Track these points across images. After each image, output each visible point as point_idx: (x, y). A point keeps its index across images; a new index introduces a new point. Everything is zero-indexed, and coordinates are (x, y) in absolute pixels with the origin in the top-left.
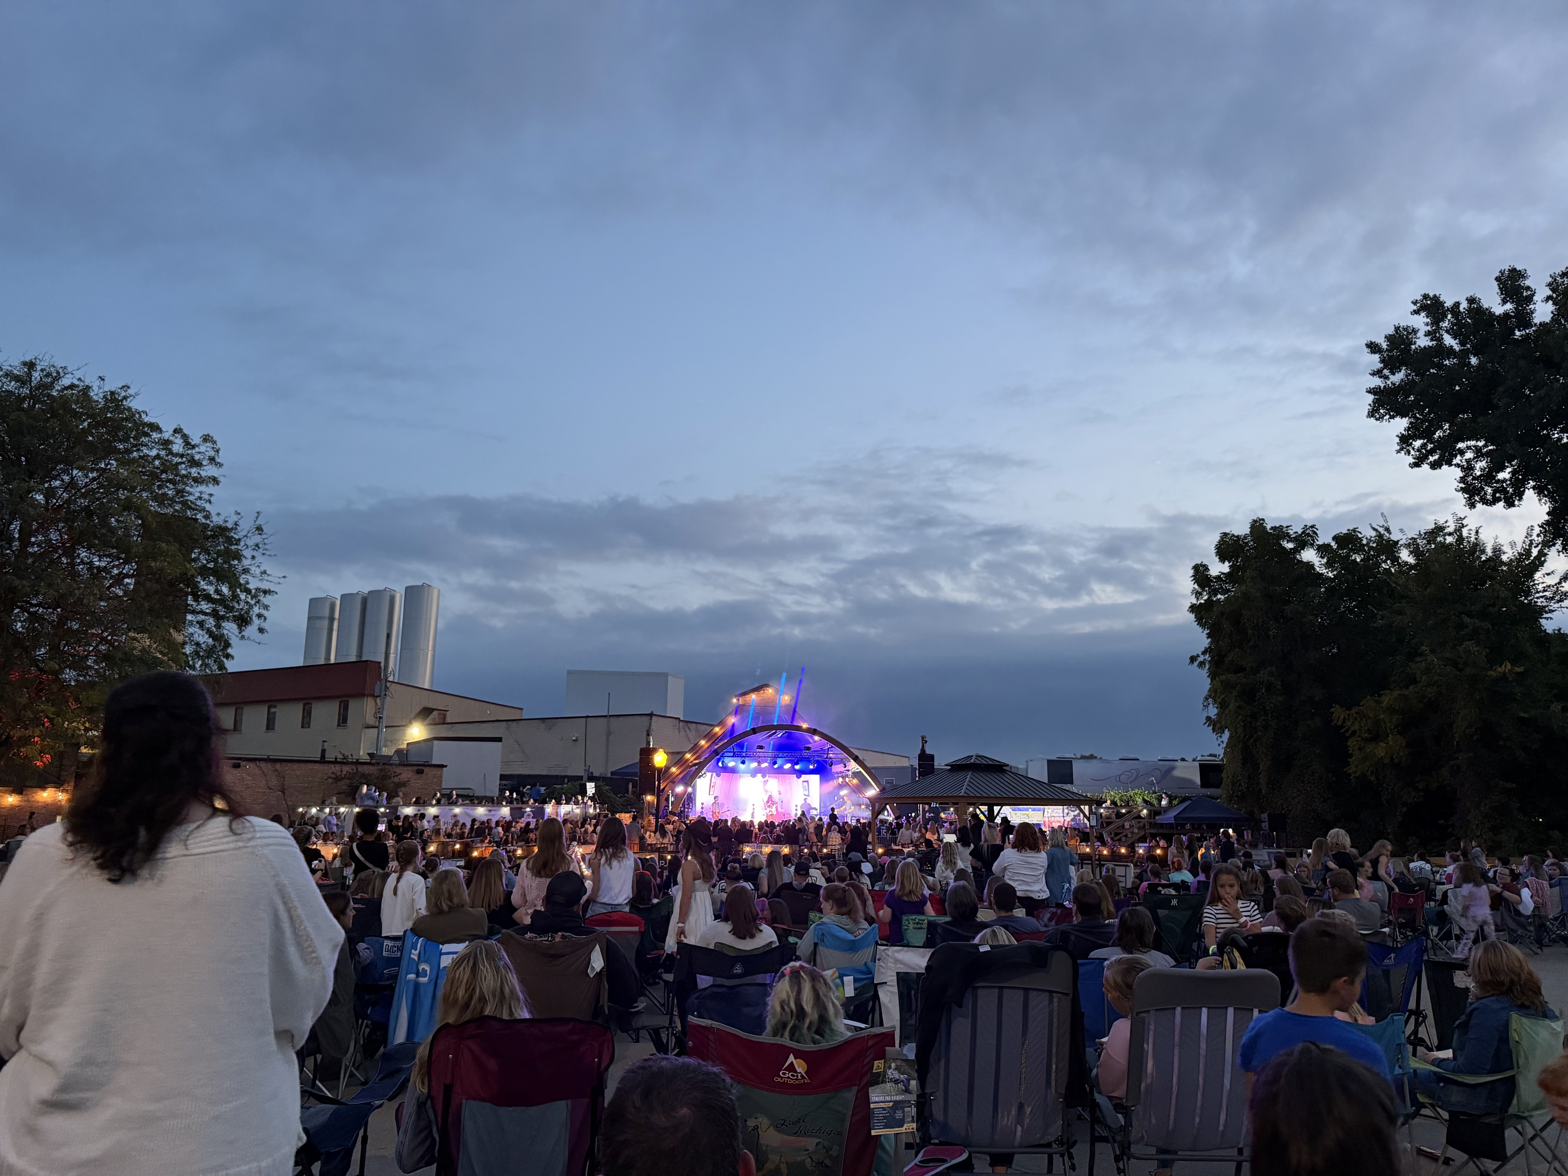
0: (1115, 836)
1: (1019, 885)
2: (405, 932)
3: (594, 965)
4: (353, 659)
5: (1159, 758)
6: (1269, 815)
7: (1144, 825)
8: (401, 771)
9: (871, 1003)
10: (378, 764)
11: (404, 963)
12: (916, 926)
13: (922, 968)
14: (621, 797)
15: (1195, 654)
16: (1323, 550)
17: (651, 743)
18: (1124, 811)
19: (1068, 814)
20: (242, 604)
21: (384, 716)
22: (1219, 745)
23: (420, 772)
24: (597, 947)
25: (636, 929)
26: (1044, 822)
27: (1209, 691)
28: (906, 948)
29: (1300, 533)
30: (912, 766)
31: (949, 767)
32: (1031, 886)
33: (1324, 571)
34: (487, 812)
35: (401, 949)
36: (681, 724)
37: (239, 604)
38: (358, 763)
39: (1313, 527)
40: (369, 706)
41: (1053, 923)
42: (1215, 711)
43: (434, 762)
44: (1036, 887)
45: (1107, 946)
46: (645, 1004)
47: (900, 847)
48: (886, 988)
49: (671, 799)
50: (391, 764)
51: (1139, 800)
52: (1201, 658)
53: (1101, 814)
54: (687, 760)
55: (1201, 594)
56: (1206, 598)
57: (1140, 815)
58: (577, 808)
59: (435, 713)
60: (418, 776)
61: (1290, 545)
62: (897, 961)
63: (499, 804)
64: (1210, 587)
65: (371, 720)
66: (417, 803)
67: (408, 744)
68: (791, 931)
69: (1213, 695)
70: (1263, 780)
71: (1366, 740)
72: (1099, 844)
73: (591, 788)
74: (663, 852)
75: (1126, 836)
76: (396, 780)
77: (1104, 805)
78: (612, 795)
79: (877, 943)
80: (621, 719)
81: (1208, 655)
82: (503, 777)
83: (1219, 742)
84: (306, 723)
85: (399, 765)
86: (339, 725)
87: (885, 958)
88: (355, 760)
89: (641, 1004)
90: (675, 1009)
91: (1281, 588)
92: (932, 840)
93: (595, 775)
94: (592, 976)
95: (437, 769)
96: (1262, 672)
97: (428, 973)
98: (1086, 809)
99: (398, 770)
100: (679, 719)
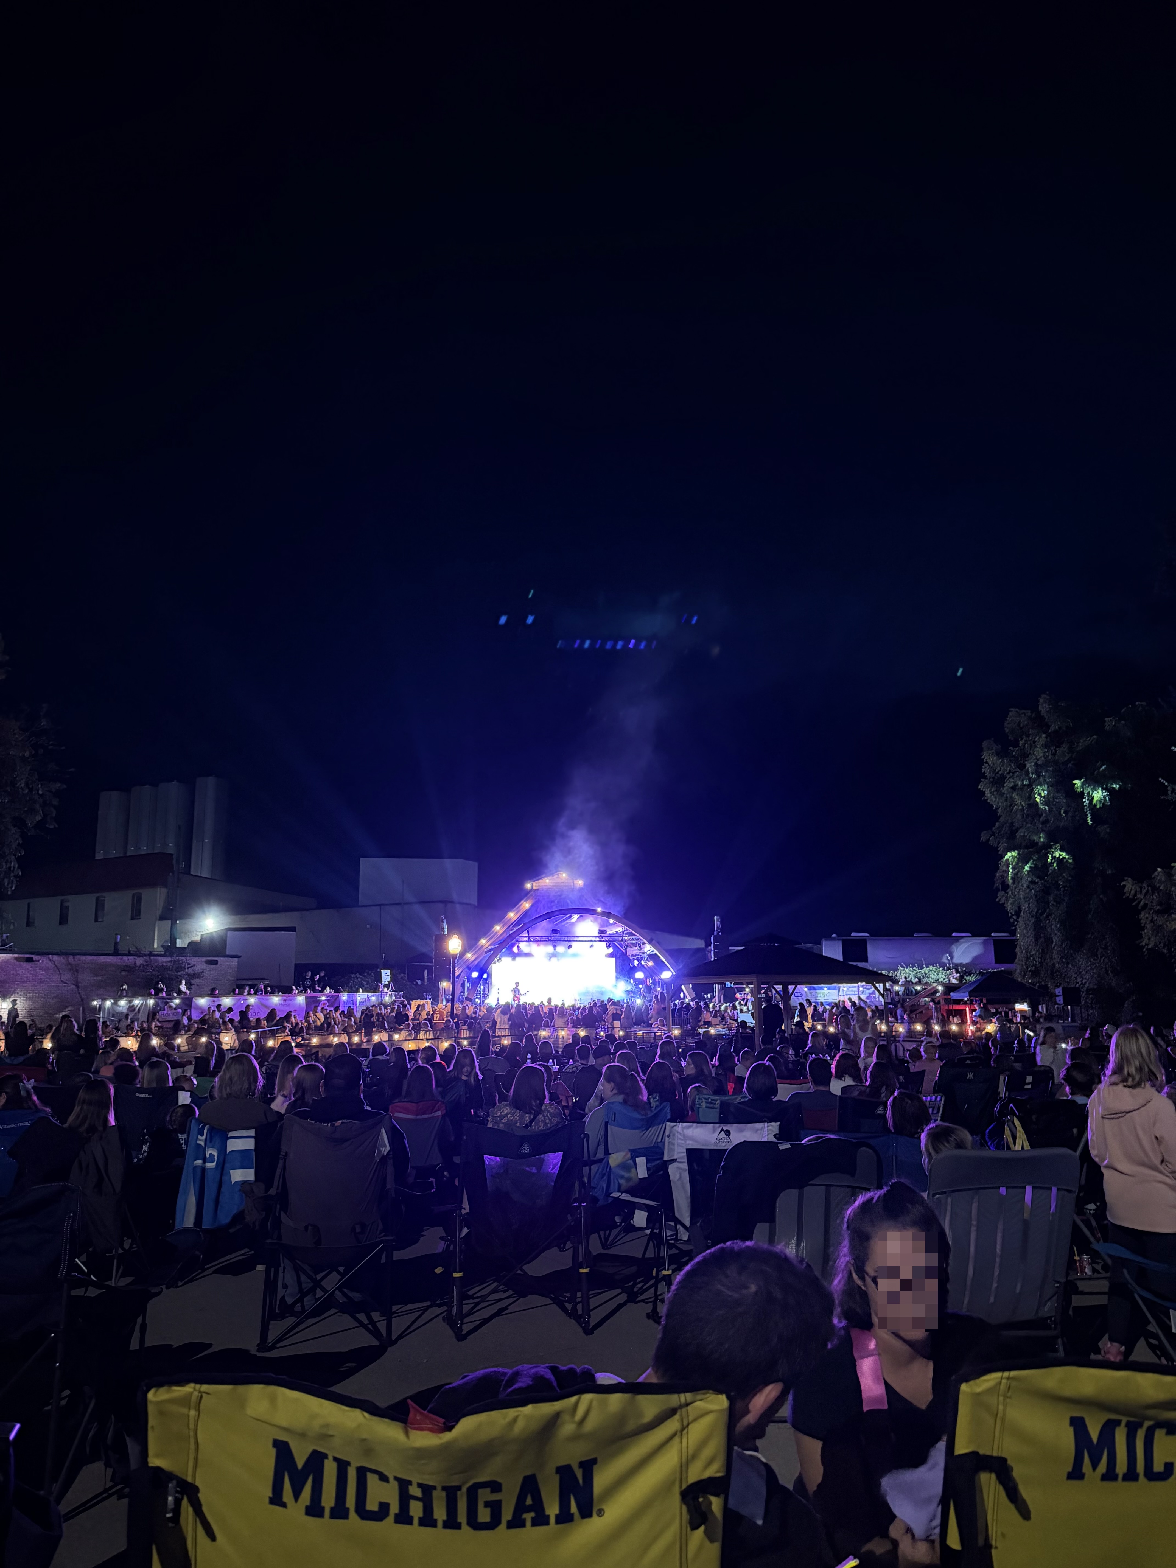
0: (911, 1013)
4: (144, 851)
6: (1063, 989)
7: (940, 1001)
8: (195, 962)
9: (662, 1182)
10: (172, 955)
11: (190, 1148)
14: (416, 985)
17: (445, 930)
18: (918, 988)
19: (863, 992)
23: (214, 962)
28: (695, 1124)
34: (282, 1002)
36: (476, 910)
38: (152, 954)
40: (163, 894)
49: (467, 985)
50: (185, 955)
53: (895, 991)
54: (482, 946)
57: (935, 991)
58: (373, 996)
60: (212, 967)
62: (686, 1138)
63: (294, 992)
66: (212, 994)
67: (202, 936)
70: (1056, 954)
71: (1158, 912)
72: (894, 1021)
73: (386, 975)
75: (922, 1013)
76: (190, 971)
77: (898, 983)
78: (408, 983)
82: (296, 966)
84: (99, 916)
86: (132, 917)
87: (675, 1135)
88: (148, 952)
93: (390, 962)
94: (378, 1160)
95: (231, 960)
97: (215, 1157)
98: (880, 986)
99: (192, 961)
100: (474, 905)
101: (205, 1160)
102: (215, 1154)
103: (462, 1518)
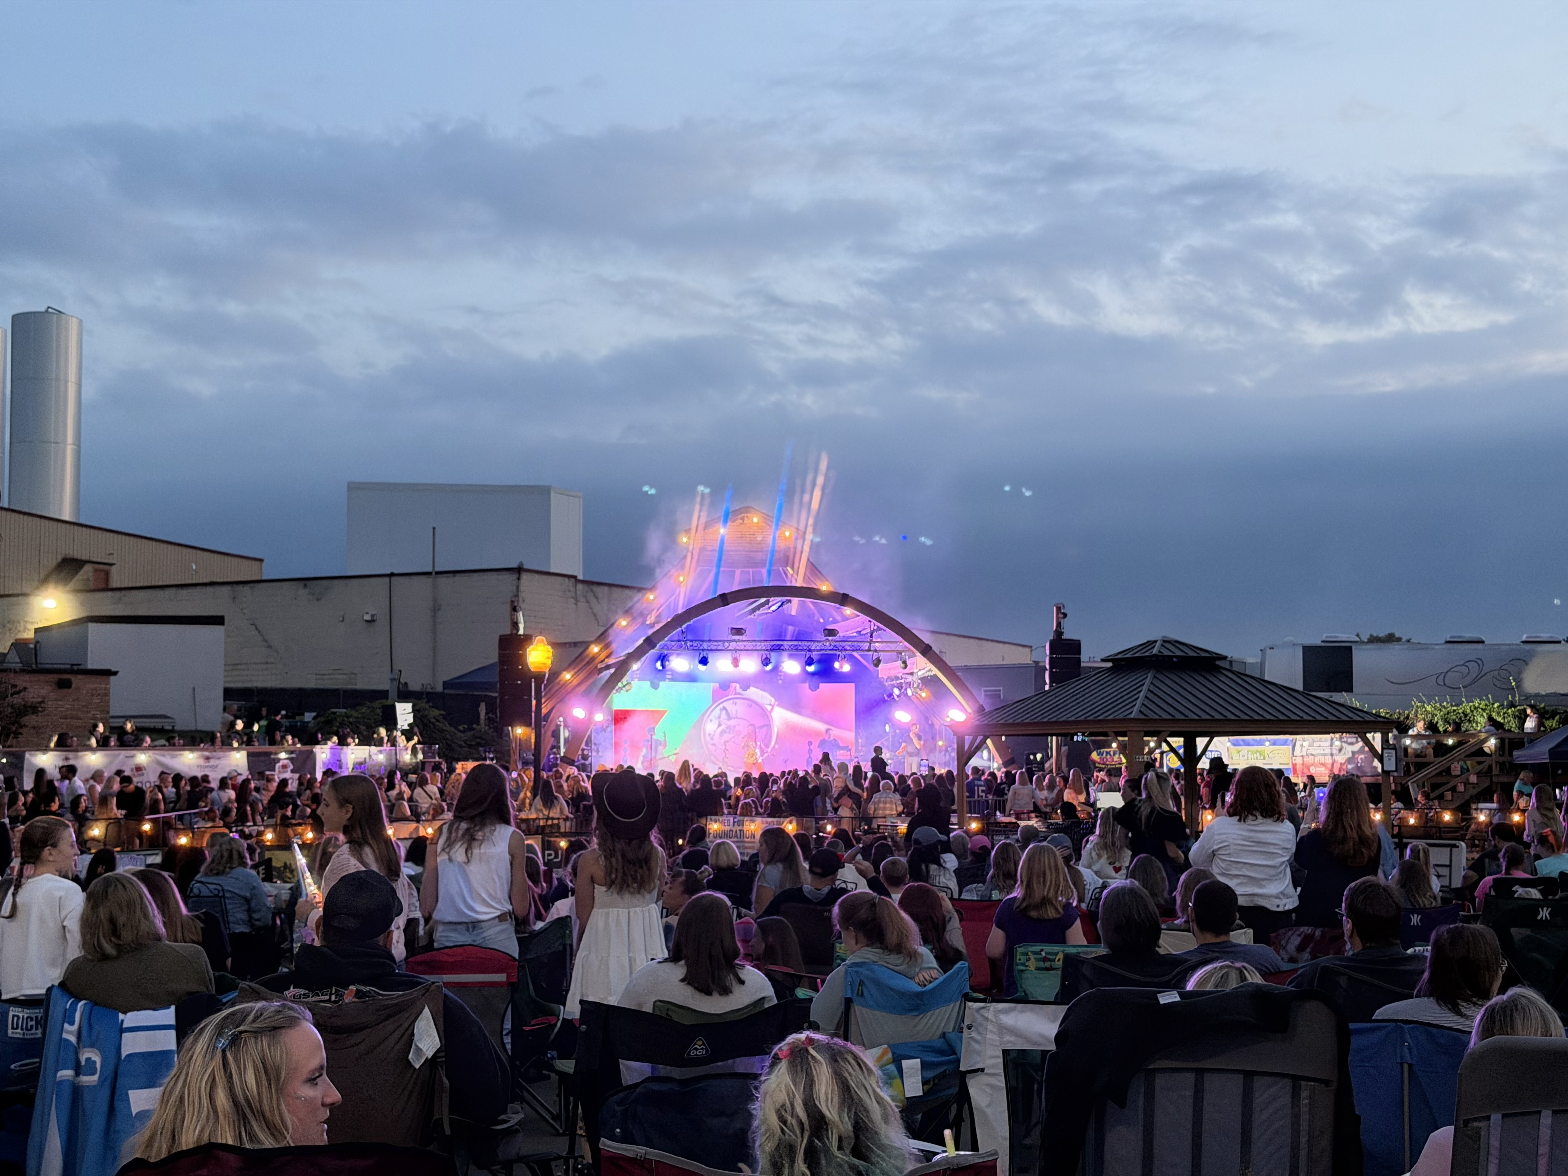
0: (1433, 791)
1: (1241, 884)
2: (49, 990)
3: (420, 1045)
5: (1524, 638)
7: (1490, 767)
8: (27, 685)
9: (954, 1108)
11: (50, 1050)
12: (1041, 964)
13: (1050, 1042)
14: (464, 732)
17: (521, 626)
18: (1450, 742)
19: (1340, 750)
23: (63, 685)
24: (426, 1012)
25: (502, 977)
26: (1294, 766)
28: (1020, 1005)
30: (1036, 663)
31: (1109, 665)
32: (1264, 887)
34: (202, 762)
35: (43, 1022)
36: (580, 586)
41: (1306, 955)
43: (91, 665)
44: (1273, 889)
45: (1411, 997)
46: (522, 1116)
47: (1013, 819)
48: (982, 1078)
49: (564, 734)
51: (1481, 720)
53: (1406, 749)
54: (593, 659)
57: (1482, 749)
58: (381, 752)
59: (88, 568)
60: (60, 693)
62: (1003, 1029)
63: (226, 744)
66: (62, 744)
67: (37, 630)
68: (801, 977)
72: (1400, 805)
73: (404, 713)
74: (551, 834)
75: (1454, 789)
76: (17, 700)
77: (1411, 732)
78: (447, 727)
79: (967, 998)
80: (458, 578)
82: (229, 694)
85: (23, 671)
87: (981, 1025)
89: (514, 1117)
90: (580, 1124)
92: (1075, 803)
94: (417, 1066)
95: (99, 679)
97: (98, 1066)
98: (1376, 738)
99: (22, 681)
100: (575, 577)
101: (78, 1070)
102: (97, 1058)
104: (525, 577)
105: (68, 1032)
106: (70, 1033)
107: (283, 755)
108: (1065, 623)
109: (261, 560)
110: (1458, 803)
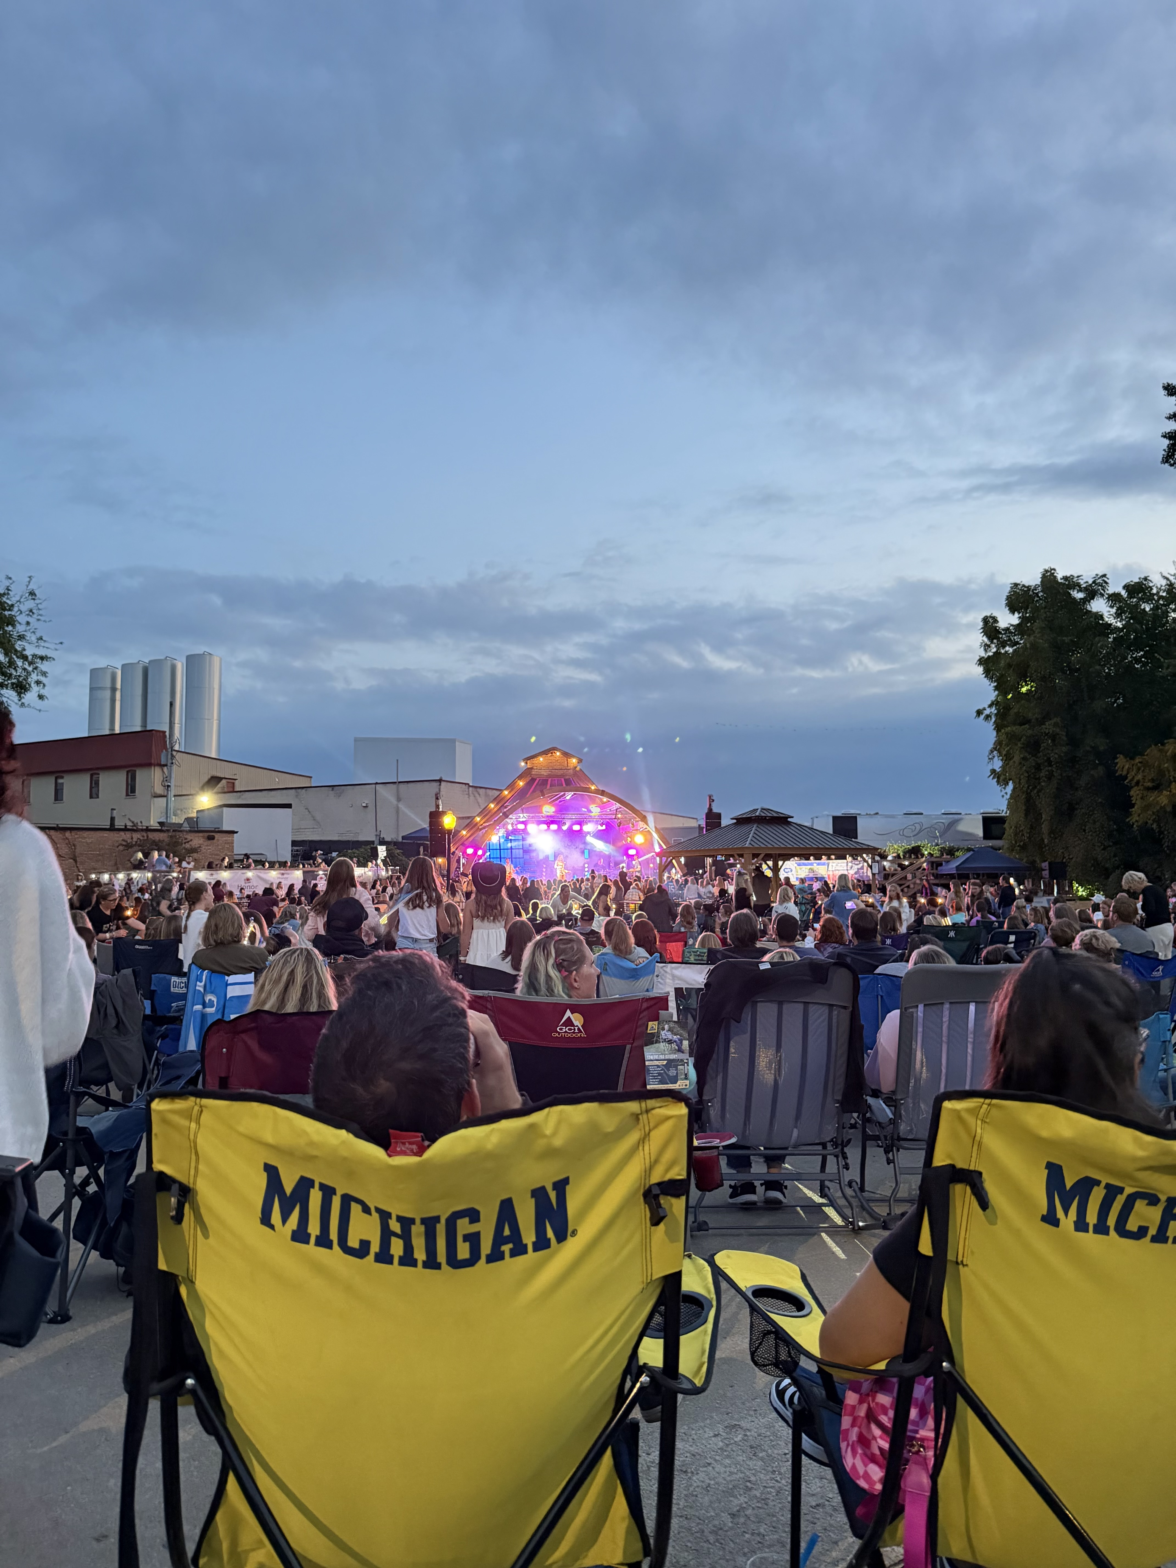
4: (138, 729)
5: (943, 812)
6: (1049, 863)
7: (927, 876)
8: (192, 838)
10: (168, 831)
11: (191, 997)
13: (701, 984)
15: (981, 708)
16: (1114, 598)
17: (441, 807)
18: (907, 863)
20: (20, 670)
21: (172, 784)
22: (1003, 796)
23: (211, 838)
27: (994, 744)
28: (684, 965)
29: (1090, 582)
30: (699, 825)
31: (735, 821)
33: (1111, 620)
34: (280, 876)
36: (471, 789)
37: (16, 671)
38: (147, 830)
39: (1104, 576)
40: (157, 774)
42: (1000, 763)
43: (225, 828)
49: (463, 861)
50: (181, 831)
52: (987, 712)
53: (885, 866)
54: (477, 824)
55: (989, 646)
56: (994, 650)
57: (922, 866)
58: (370, 871)
59: (224, 781)
60: (210, 842)
61: (1080, 595)
63: (292, 868)
64: (998, 639)
65: (159, 790)
66: (209, 867)
67: (198, 812)
69: (998, 747)
70: (1045, 828)
71: (1148, 789)
73: (382, 851)
76: (187, 846)
77: (887, 858)
80: (410, 785)
81: (994, 708)
82: (294, 843)
83: (1003, 793)
84: (94, 793)
85: (190, 831)
86: (127, 795)
88: (145, 828)
91: (1070, 638)
93: (386, 839)
95: (227, 835)
96: (1047, 723)
97: (215, 1003)
99: (189, 837)
100: (468, 784)
101: (204, 1005)
102: (215, 1000)
103: (442, 1257)
104: (443, 784)
105: (199, 986)
106: (200, 986)
107: (321, 872)
108: (713, 804)
109: (311, 777)
110: (910, 894)
